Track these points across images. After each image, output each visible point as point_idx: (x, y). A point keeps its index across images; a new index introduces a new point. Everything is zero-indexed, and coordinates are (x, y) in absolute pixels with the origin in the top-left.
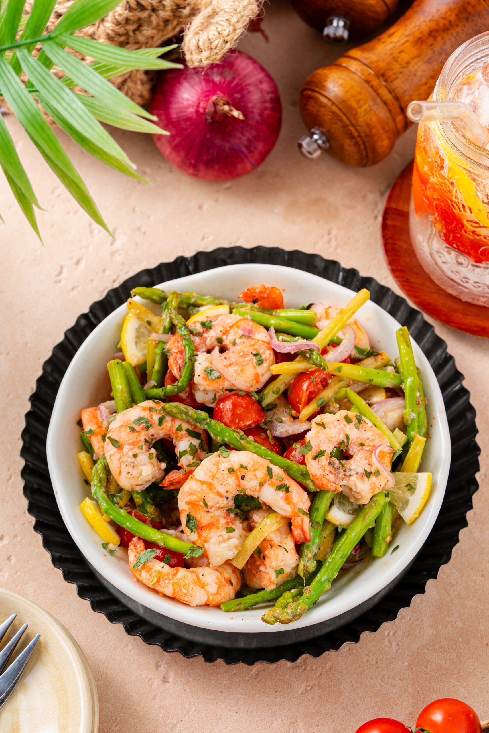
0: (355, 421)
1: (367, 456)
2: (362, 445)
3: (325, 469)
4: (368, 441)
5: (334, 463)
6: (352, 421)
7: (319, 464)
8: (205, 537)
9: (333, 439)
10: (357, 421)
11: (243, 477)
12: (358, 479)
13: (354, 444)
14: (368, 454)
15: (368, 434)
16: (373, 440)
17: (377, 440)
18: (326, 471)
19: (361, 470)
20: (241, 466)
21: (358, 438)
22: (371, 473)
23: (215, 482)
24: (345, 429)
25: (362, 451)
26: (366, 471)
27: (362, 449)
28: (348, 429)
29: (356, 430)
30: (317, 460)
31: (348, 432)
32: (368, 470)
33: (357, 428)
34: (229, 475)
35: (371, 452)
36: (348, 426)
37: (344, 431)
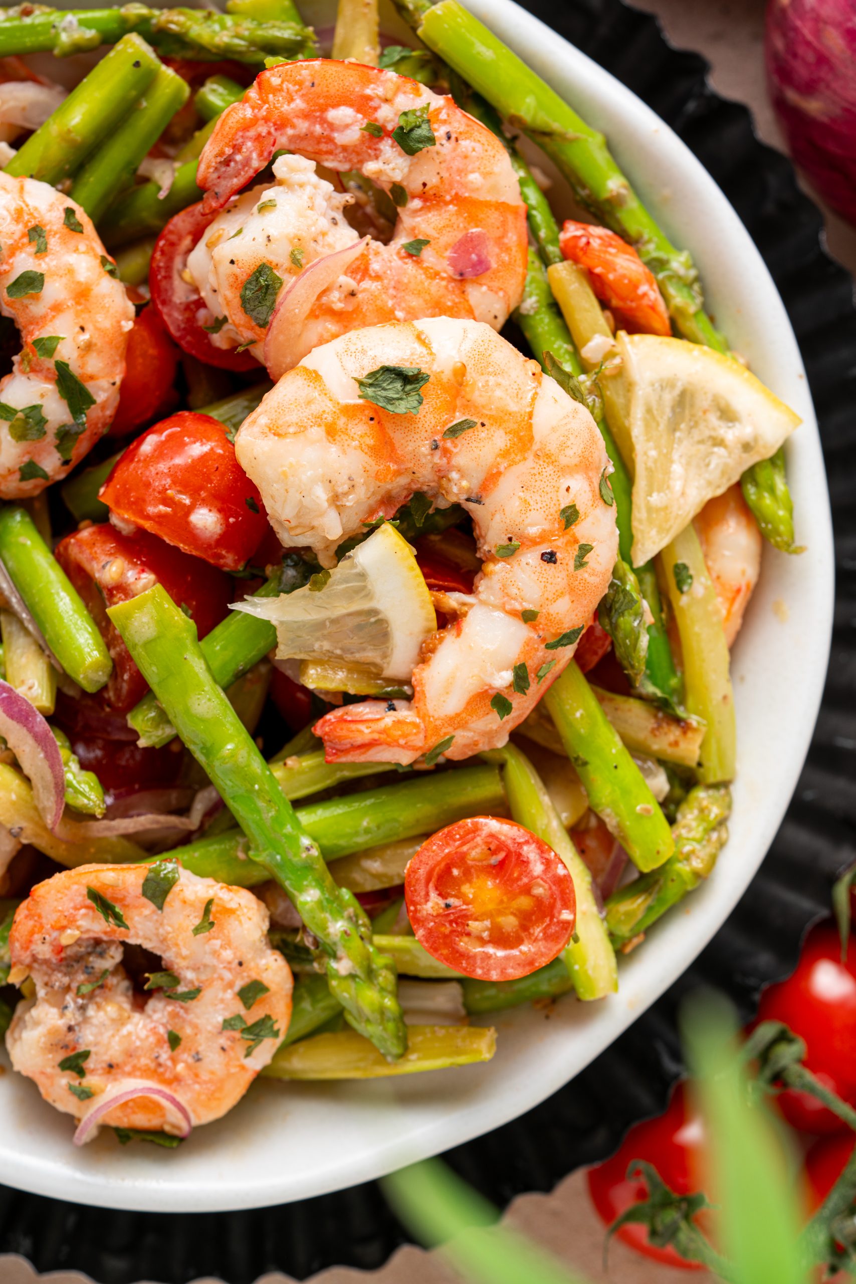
0: (253, 1016)
1: (138, 1058)
2: (174, 1041)
3: (63, 928)
4: (190, 1060)
5: (101, 955)
6: (248, 1005)
7: (76, 909)
8: (345, 432)
9: (174, 949)
10: (251, 1021)
11: (550, 558)
12: (53, 1032)
13: (174, 1015)
14: (144, 1061)
15: (213, 1061)
16: (197, 1075)
17: (197, 1087)
18: (55, 934)
19: (87, 1038)
20: (585, 550)
21: (195, 1027)
22: (81, 1072)
23: (530, 462)
24: (218, 984)
25: (152, 1039)
26: (86, 1055)
27: (159, 1043)
28: (221, 995)
29: (220, 1019)
30: (89, 902)
31: (207, 995)
32: (90, 1064)
33: (228, 1024)
34: (555, 510)
35: (155, 1071)
36: (229, 994)
37: (210, 982)
